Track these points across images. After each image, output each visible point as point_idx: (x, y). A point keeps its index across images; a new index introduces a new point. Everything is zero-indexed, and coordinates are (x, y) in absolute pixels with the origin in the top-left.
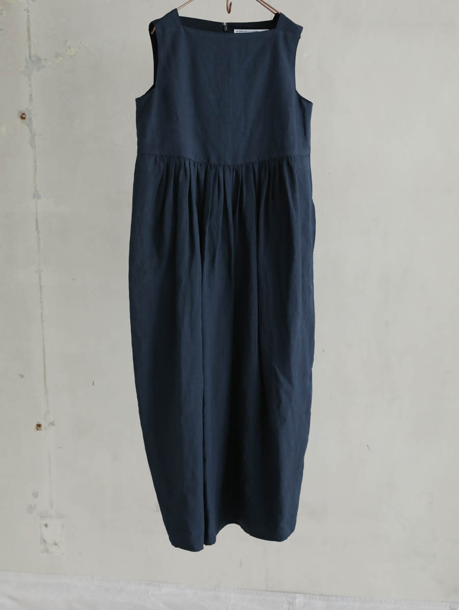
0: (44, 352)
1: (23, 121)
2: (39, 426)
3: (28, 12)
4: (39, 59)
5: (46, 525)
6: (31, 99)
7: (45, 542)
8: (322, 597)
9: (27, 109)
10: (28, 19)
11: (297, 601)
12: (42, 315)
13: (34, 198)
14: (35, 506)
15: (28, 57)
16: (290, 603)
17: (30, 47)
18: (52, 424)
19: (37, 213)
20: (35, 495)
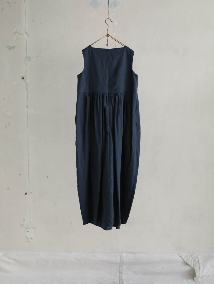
0: (29, 166)
1: (23, 80)
2: (26, 193)
3: (26, 40)
4: (30, 58)
5: (28, 232)
6: (26, 72)
7: (27, 238)
8: (132, 253)
9: (25, 75)
10: (26, 43)
11: (123, 255)
12: (28, 152)
13: (26, 108)
14: (24, 224)
15: (26, 57)
16: (121, 256)
17: (26, 53)
18: (31, 193)
19: (27, 113)
20: (24, 220)
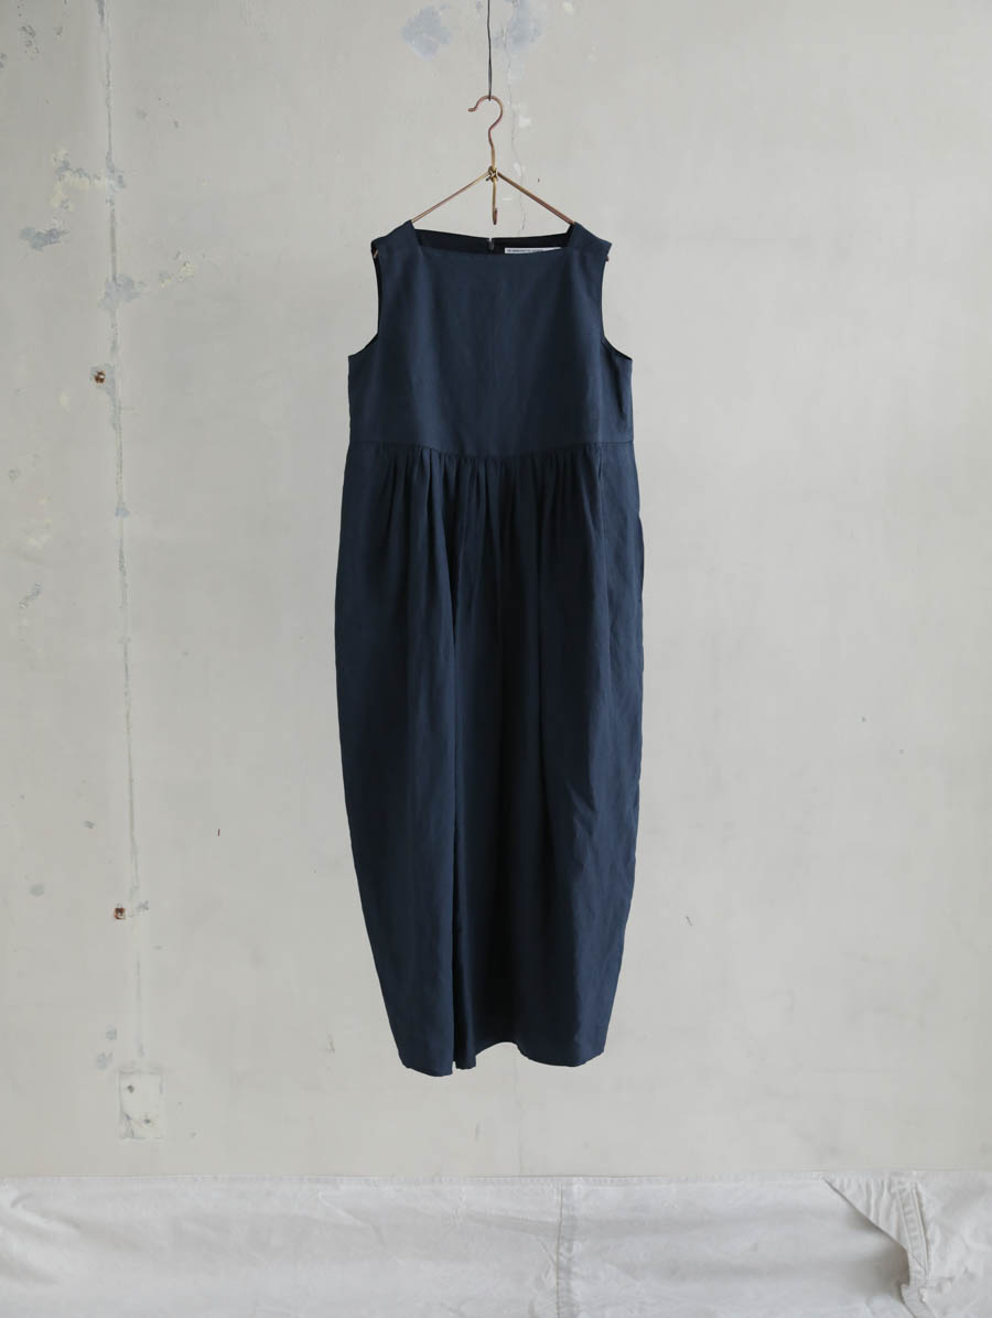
0: (131, 781)
1: (99, 384)
2: (120, 911)
3: (112, 204)
4: (130, 283)
5: (131, 1088)
6: (114, 348)
7: (128, 1118)
8: (615, 1179)
9: (106, 365)
10: (113, 217)
11: (575, 1189)
12: (128, 716)
13: (117, 514)
14: (111, 1055)
15: (111, 279)
16: (562, 1193)
17: (114, 260)
18: (144, 907)
19: (122, 541)
20: (112, 1035)
